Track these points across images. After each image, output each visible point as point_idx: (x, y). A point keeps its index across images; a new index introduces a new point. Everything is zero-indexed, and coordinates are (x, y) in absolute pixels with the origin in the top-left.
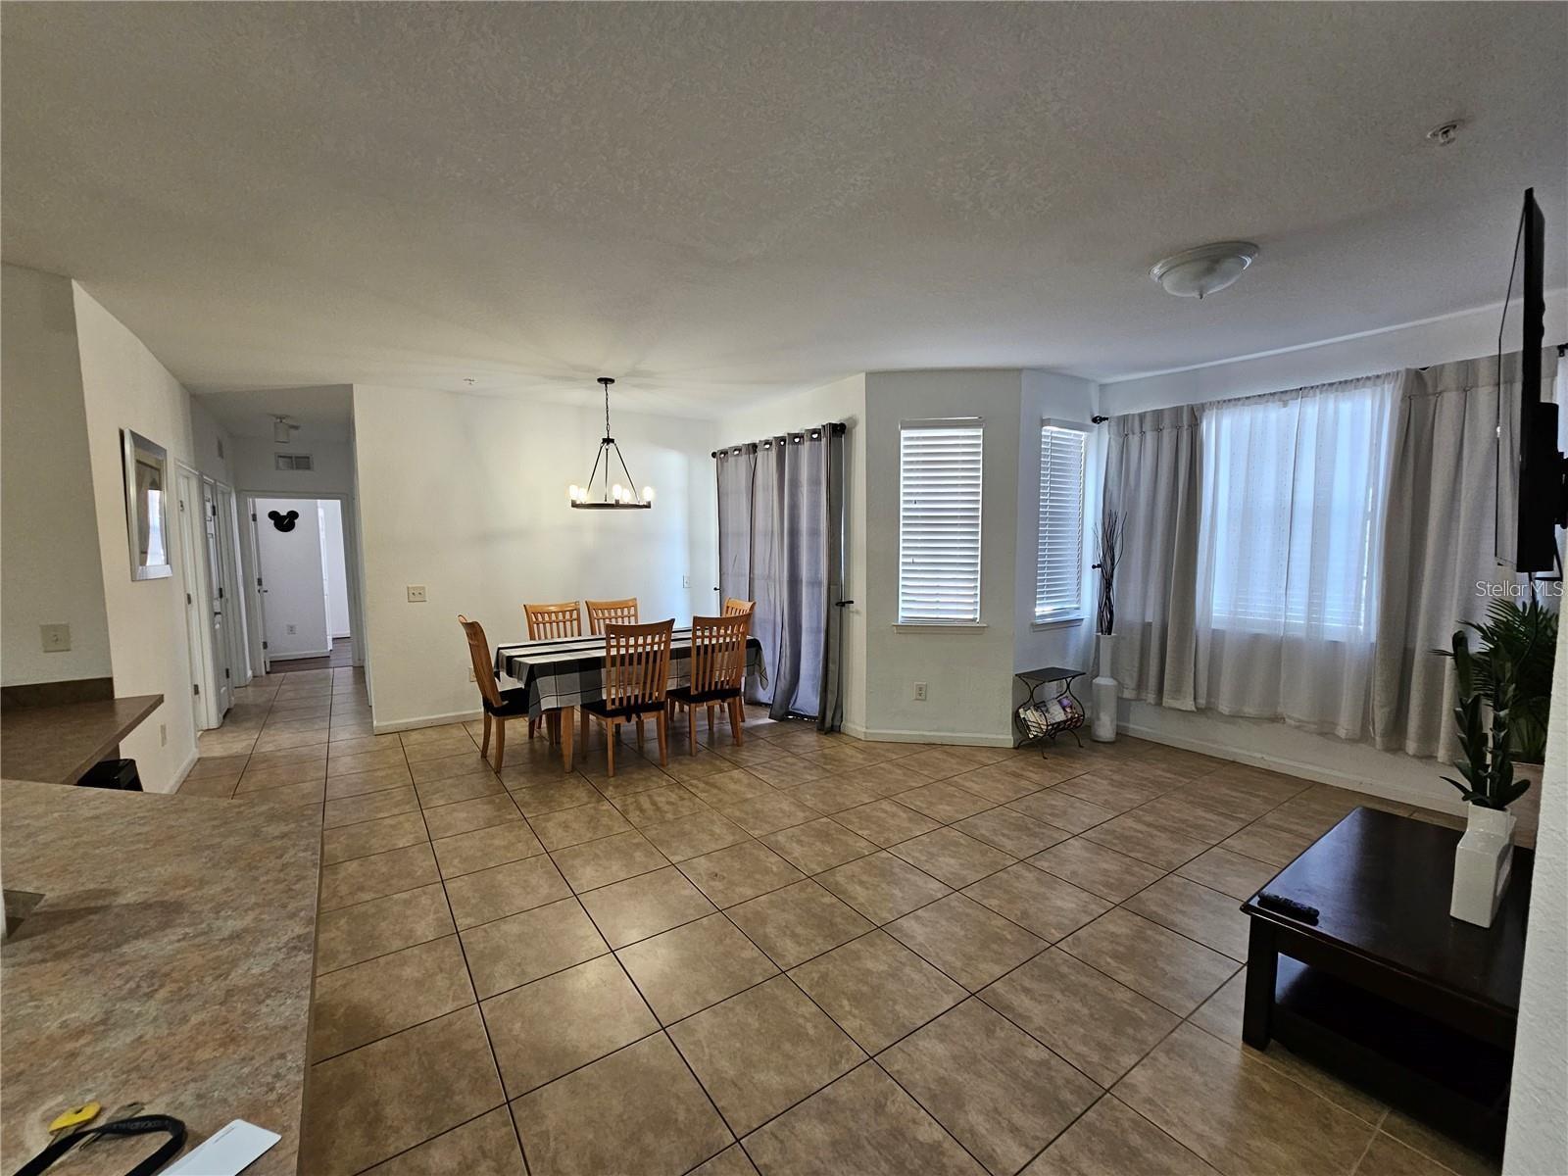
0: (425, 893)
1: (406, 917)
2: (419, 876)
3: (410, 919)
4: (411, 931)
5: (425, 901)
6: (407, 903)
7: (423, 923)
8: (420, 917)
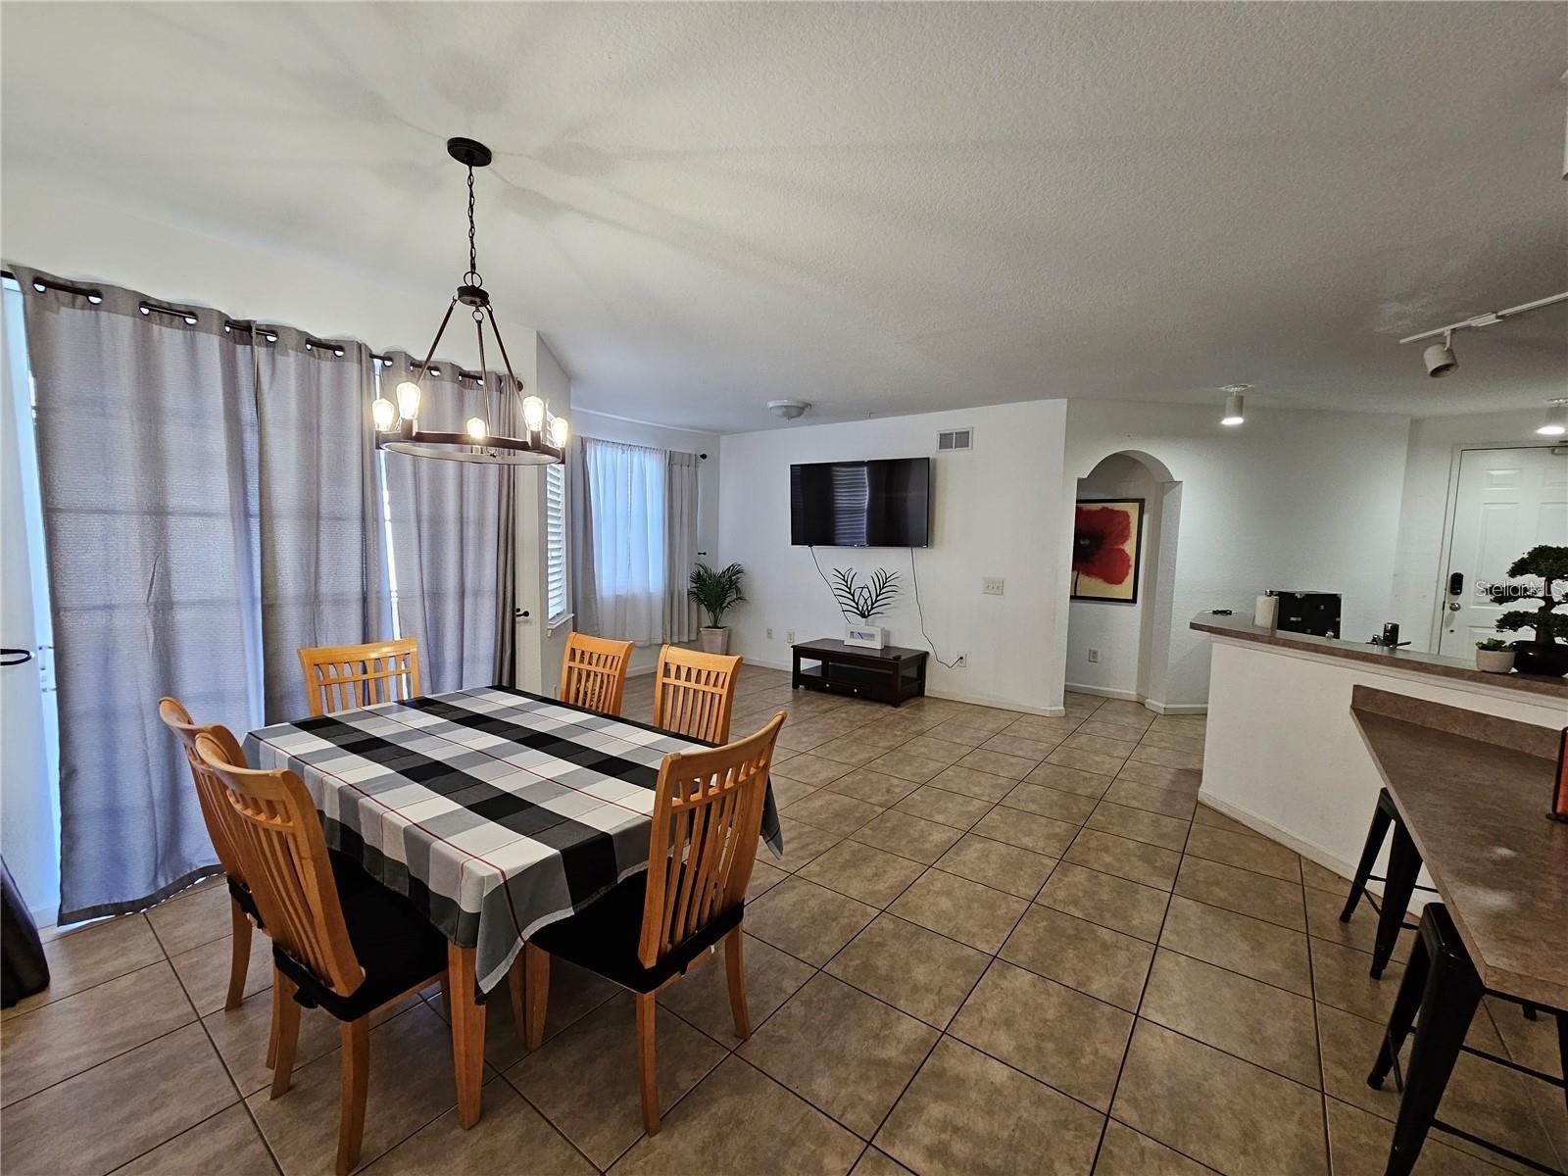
0: (1055, 901)
1: (1085, 892)
2: (1047, 920)
3: (1083, 888)
4: (1089, 881)
5: (1061, 895)
6: (1075, 903)
7: (1076, 879)
8: (1075, 885)
